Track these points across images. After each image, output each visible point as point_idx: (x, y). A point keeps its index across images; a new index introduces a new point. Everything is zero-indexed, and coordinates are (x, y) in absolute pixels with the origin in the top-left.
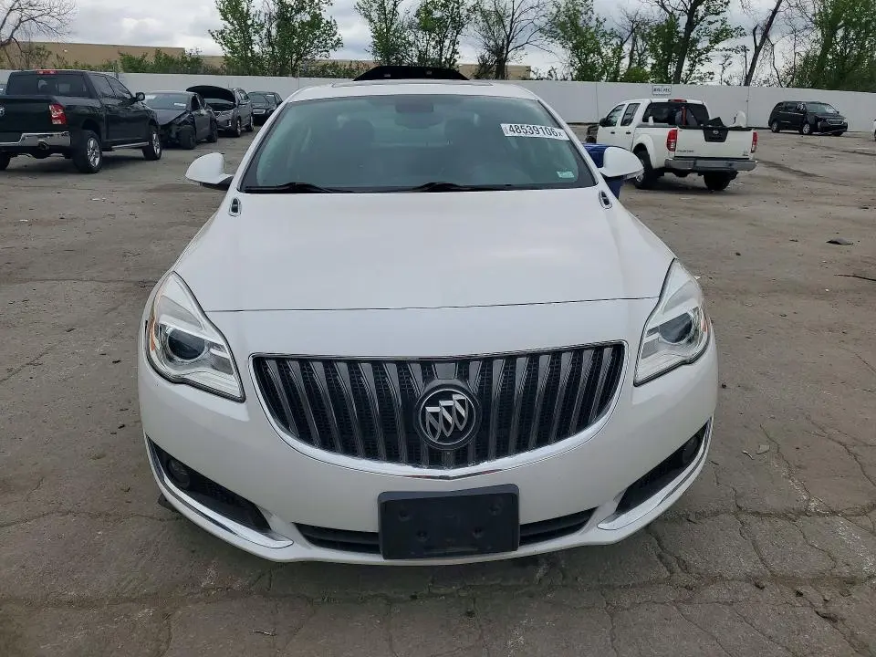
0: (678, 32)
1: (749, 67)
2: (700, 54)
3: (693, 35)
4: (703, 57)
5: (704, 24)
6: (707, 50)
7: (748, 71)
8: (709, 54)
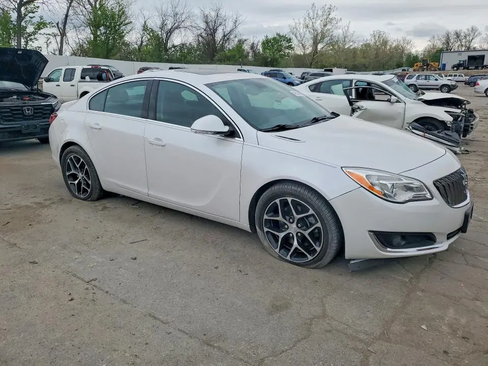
0: (12, 21)
1: (59, 45)
2: (30, 35)
3: (23, 24)
4: (32, 37)
5: (27, 18)
6: (34, 33)
7: (59, 47)
8: (36, 36)
